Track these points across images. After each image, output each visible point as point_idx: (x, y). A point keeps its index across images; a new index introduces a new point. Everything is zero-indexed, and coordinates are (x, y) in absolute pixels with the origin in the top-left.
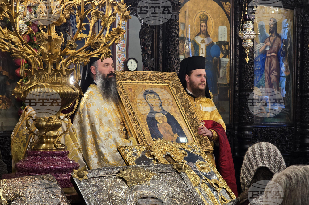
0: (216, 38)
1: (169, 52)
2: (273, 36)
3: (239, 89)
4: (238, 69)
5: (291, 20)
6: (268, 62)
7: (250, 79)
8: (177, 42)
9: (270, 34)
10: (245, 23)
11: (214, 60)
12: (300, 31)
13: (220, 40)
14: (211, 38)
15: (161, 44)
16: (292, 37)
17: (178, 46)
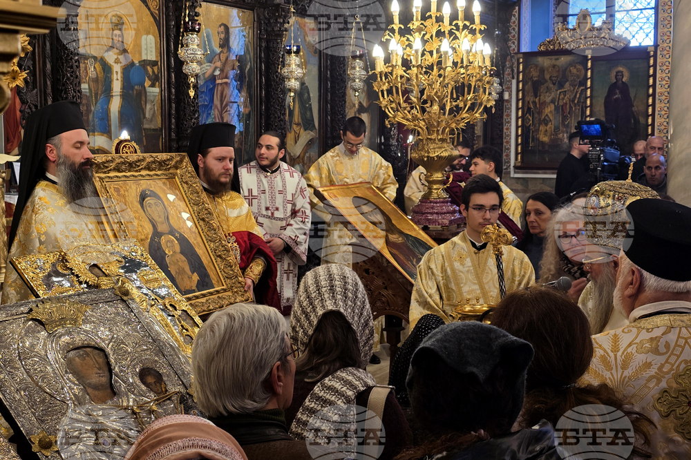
0: (137, 56)
1: (63, 79)
2: (225, 52)
3: (176, 136)
4: (174, 105)
5: (250, 28)
6: (219, 92)
7: (193, 120)
8: (76, 62)
9: (221, 49)
10: (187, 35)
11: (137, 90)
12: (263, 45)
13: (144, 57)
14: (130, 56)
15: (49, 66)
16: (252, 54)
17: (78, 69)
